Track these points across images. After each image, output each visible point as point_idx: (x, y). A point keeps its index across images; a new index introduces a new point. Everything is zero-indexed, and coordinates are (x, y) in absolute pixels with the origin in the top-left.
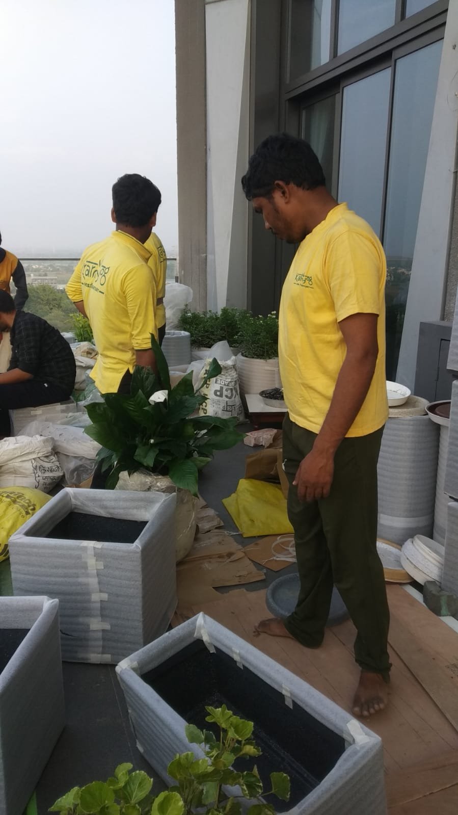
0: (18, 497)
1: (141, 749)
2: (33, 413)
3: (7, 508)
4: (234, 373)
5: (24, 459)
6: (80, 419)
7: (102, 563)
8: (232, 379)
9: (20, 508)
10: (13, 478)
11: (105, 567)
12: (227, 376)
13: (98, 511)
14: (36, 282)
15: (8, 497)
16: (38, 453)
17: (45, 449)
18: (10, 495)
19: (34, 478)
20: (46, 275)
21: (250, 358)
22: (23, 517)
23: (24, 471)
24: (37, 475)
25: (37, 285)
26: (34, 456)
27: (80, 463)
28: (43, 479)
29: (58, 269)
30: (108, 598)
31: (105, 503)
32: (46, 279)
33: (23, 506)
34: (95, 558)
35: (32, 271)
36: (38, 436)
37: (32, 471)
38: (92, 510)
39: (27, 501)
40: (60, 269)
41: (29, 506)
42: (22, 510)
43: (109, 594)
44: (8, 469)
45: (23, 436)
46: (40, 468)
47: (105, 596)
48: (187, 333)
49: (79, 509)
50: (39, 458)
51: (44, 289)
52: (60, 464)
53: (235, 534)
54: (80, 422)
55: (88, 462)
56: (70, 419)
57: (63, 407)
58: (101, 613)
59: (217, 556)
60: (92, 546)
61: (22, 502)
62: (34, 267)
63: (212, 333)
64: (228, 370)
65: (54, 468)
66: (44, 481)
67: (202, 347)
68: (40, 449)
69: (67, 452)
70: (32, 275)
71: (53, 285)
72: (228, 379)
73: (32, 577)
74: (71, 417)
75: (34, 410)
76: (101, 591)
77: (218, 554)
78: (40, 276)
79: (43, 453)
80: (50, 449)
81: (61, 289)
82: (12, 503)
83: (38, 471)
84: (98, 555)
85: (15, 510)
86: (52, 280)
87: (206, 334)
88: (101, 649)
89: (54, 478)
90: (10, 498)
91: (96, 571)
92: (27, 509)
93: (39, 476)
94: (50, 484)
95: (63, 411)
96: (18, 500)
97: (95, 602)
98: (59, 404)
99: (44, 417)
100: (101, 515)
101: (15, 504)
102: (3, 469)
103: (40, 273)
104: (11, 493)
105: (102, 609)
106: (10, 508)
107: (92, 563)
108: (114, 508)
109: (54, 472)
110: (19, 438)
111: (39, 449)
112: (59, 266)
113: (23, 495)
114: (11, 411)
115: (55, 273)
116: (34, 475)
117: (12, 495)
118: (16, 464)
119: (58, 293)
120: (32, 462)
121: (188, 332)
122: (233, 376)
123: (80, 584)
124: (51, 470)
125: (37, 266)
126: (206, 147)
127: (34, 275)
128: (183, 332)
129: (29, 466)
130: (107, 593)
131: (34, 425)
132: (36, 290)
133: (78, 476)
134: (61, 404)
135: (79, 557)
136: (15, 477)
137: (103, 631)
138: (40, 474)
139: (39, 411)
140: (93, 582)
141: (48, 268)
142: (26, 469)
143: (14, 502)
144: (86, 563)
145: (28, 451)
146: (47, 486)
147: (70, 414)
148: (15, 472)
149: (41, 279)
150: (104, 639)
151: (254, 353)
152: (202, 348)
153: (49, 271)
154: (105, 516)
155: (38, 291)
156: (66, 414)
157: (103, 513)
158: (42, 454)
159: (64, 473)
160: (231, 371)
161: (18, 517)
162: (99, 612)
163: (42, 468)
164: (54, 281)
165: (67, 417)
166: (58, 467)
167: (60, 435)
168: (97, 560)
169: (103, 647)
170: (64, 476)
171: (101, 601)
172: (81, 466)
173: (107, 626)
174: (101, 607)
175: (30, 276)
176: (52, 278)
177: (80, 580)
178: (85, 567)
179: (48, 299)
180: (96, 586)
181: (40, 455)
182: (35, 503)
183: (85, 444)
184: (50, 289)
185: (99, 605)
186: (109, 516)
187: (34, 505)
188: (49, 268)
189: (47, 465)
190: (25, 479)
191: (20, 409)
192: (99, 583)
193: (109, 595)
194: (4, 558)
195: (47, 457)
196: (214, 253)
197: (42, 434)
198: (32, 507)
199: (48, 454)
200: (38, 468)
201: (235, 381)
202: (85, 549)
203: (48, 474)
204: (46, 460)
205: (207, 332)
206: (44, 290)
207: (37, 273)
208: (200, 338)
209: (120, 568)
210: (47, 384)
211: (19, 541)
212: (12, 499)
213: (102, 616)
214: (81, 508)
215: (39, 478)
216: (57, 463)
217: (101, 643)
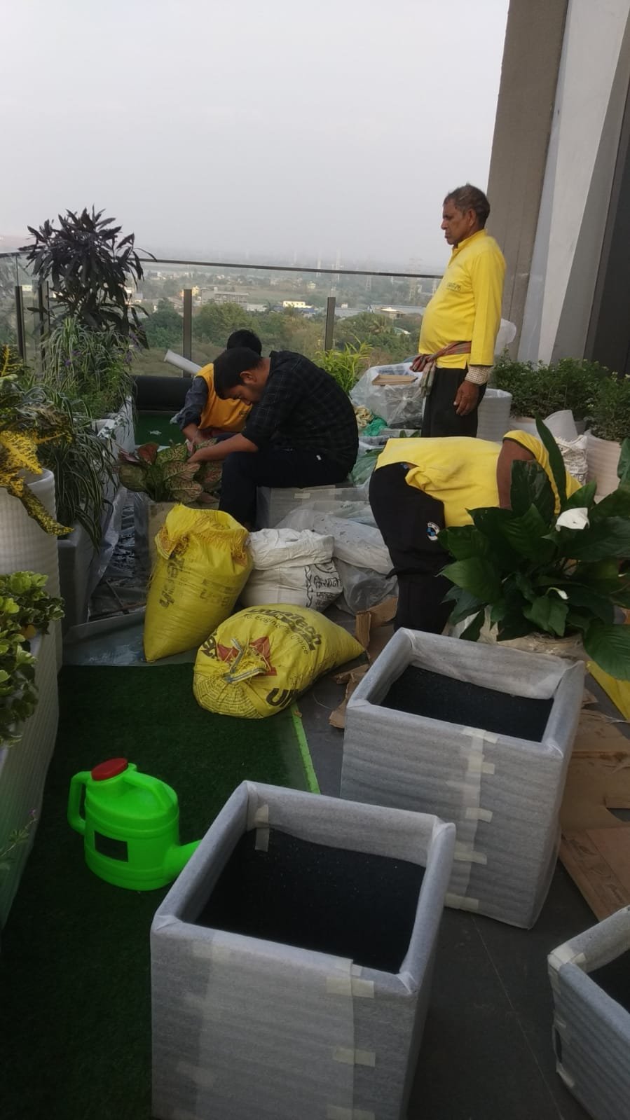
0: (298, 622)
1: (569, 1082)
2: (297, 496)
3: (284, 637)
4: (582, 461)
5: (296, 564)
6: (361, 511)
7: (493, 766)
8: (580, 470)
9: (302, 638)
10: (277, 589)
11: (497, 772)
12: (573, 465)
13: (450, 671)
14: (220, 299)
15: (284, 620)
16: (316, 557)
17: (325, 553)
18: (286, 617)
19: (306, 593)
20: (233, 290)
21: (607, 440)
22: (307, 652)
23: (294, 581)
24: (310, 589)
25: (222, 303)
26: (310, 562)
27: (366, 578)
28: (317, 596)
29: (250, 282)
30: (492, 819)
31: (463, 660)
32: (234, 296)
33: (305, 636)
34: (484, 756)
35: (215, 283)
36: (308, 532)
37: (305, 583)
38: (441, 668)
39: (310, 630)
40: (253, 283)
41: (314, 637)
42: (305, 642)
43: (495, 813)
44: (272, 576)
45: (288, 529)
46: (315, 579)
47: (487, 815)
48: (507, 394)
49: (422, 663)
50: (315, 564)
51: (230, 309)
52: (339, 576)
53: (618, 721)
54: (360, 515)
55: (379, 578)
56: (346, 509)
57: (339, 491)
58: (475, 839)
59: (598, 755)
60: (482, 737)
61: (303, 629)
62: (219, 277)
63: (544, 397)
64: (574, 456)
65: (332, 581)
66: (317, 598)
67: (524, 416)
68: (319, 553)
69: (347, 559)
70: (216, 288)
71: (242, 304)
72: (574, 470)
73: (376, 767)
74: (348, 506)
75: (299, 492)
76: (482, 806)
77: (600, 753)
78: (226, 290)
79: (323, 559)
80: (330, 553)
81: (253, 310)
82: (290, 630)
83: (312, 584)
84: (489, 753)
85: (295, 641)
86: (241, 297)
87: (535, 396)
88: (464, 890)
89: (330, 596)
90: (288, 623)
91: (479, 776)
92: (310, 641)
93: (312, 591)
94: (324, 603)
95: (338, 497)
96: (297, 626)
97: (470, 821)
98: (334, 486)
99: (311, 504)
100: (451, 676)
101: (294, 632)
102: (265, 574)
103: (227, 286)
104: (288, 615)
105: (479, 832)
106: (288, 637)
107: (477, 764)
108: (477, 671)
109: (332, 587)
110: (282, 531)
111: (317, 552)
112: (252, 278)
113: (303, 618)
114: (264, 490)
115: (246, 287)
116: (306, 588)
117: (289, 618)
118: (284, 570)
119: (248, 315)
120: (306, 570)
121: (509, 392)
122: (582, 466)
123: (450, 790)
124: (328, 584)
125: (223, 276)
126: (553, 107)
127: (219, 290)
128: (499, 391)
129: (301, 575)
130: (491, 810)
131: (301, 514)
132: (219, 310)
133: (364, 596)
134: (337, 487)
135: (456, 751)
136: (280, 588)
137: (474, 864)
138: (314, 589)
139: (306, 494)
140: (471, 791)
141: (237, 280)
142: (297, 580)
143: (293, 628)
144: (466, 761)
145: (303, 554)
146: (322, 606)
147: (347, 503)
148: (280, 581)
149: (227, 295)
150: (472, 876)
151: (616, 434)
152: (524, 418)
153: (238, 284)
154: (460, 679)
155: (222, 311)
156: (341, 502)
157: (455, 673)
158: (320, 559)
159: (343, 589)
160: (579, 459)
161: (300, 652)
162: (473, 837)
163: (317, 580)
164: (243, 299)
165: (342, 506)
166: (337, 581)
167: (341, 534)
168: (485, 760)
169: (469, 887)
170: (342, 594)
171: (479, 820)
172: (368, 582)
173: (482, 859)
174: (478, 829)
175: (213, 290)
176: (241, 294)
177: (451, 784)
178: (463, 766)
179: (234, 324)
180: (476, 798)
181: (317, 561)
182: (320, 633)
183: (376, 551)
184: (238, 309)
185: (475, 826)
186: (466, 680)
187: (319, 636)
188: (239, 280)
189: (324, 576)
190: (293, 592)
191: (281, 489)
192: (482, 794)
193: (493, 814)
194: (281, 709)
195: (324, 564)
196: (543, 272)
197: (315, 529)
198: (316, 640)
199: (326, 561)
200: (312, 580)
201: (584, 474)
202: (468, 739)
203: (324, 589)
204: (323, 568)
205: (534, 393)
206: (230, 311)
207: (222, 286)
208: (524, 402)
209: (522, 779)
210: (321, 457)
211: (362, 710)
212: (291, 623)
213: (476, 842)
214: (425, 662)
215: (312, 593)
216: (336, 575)
217: (466, 880)
